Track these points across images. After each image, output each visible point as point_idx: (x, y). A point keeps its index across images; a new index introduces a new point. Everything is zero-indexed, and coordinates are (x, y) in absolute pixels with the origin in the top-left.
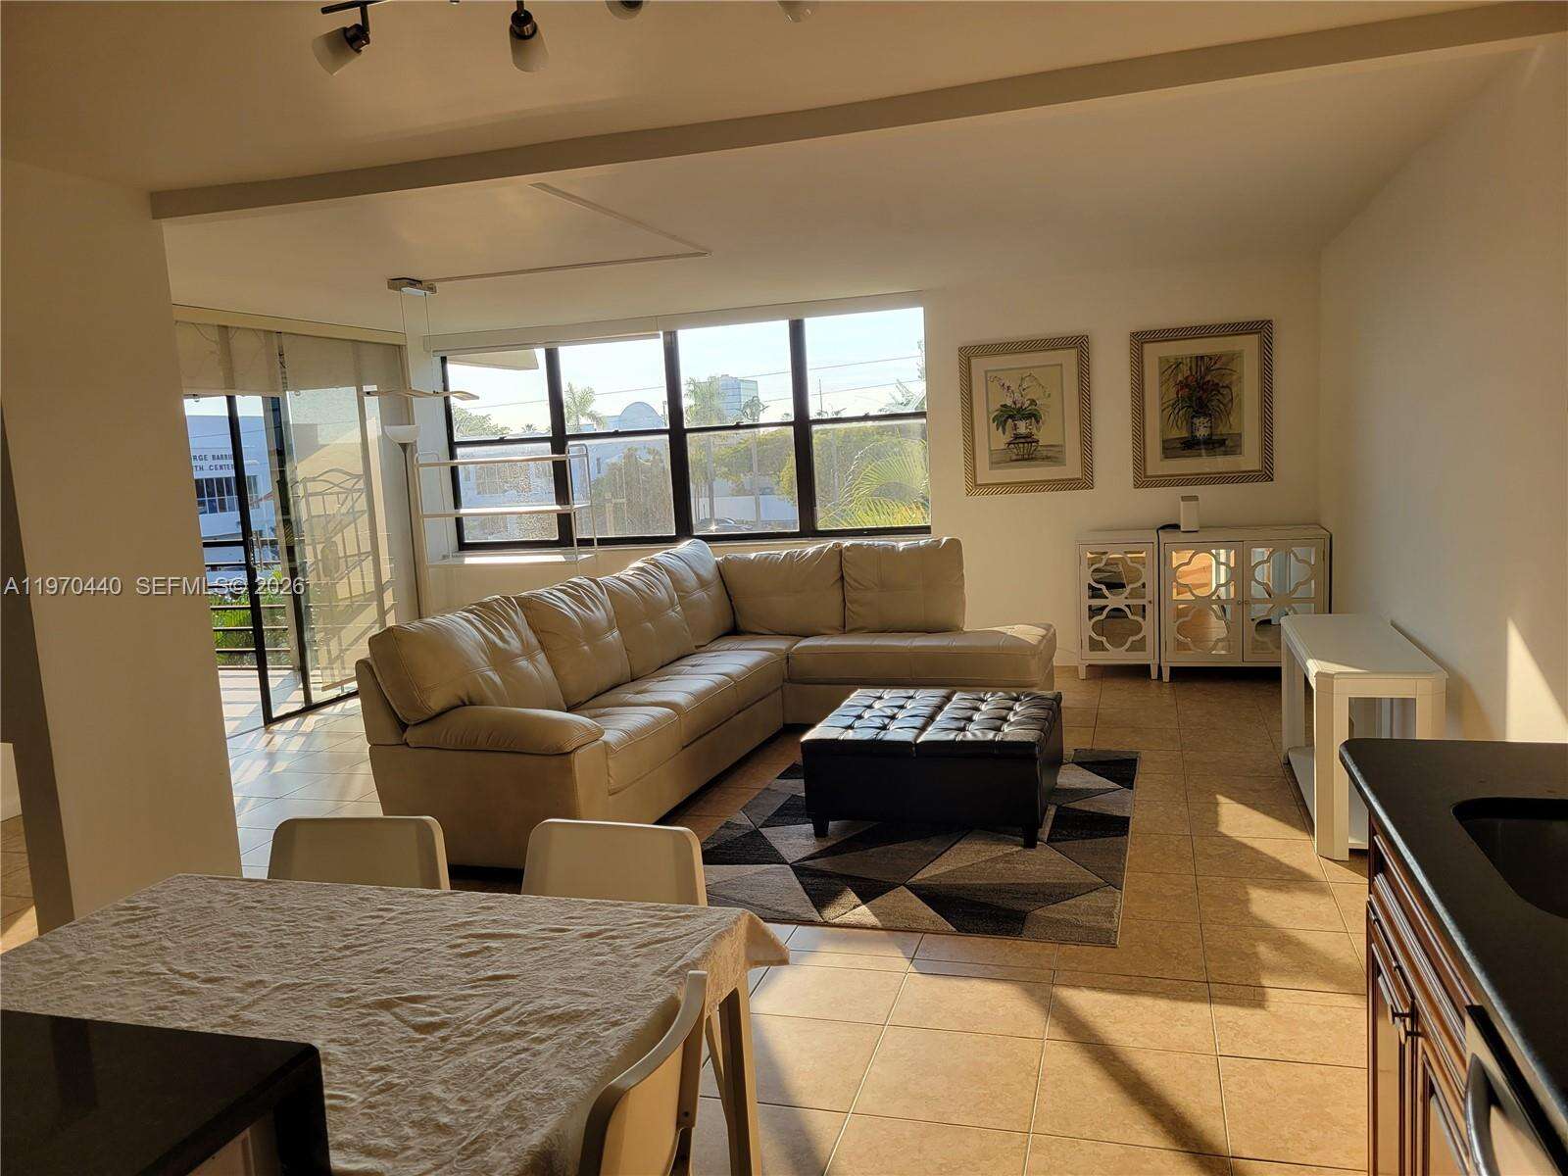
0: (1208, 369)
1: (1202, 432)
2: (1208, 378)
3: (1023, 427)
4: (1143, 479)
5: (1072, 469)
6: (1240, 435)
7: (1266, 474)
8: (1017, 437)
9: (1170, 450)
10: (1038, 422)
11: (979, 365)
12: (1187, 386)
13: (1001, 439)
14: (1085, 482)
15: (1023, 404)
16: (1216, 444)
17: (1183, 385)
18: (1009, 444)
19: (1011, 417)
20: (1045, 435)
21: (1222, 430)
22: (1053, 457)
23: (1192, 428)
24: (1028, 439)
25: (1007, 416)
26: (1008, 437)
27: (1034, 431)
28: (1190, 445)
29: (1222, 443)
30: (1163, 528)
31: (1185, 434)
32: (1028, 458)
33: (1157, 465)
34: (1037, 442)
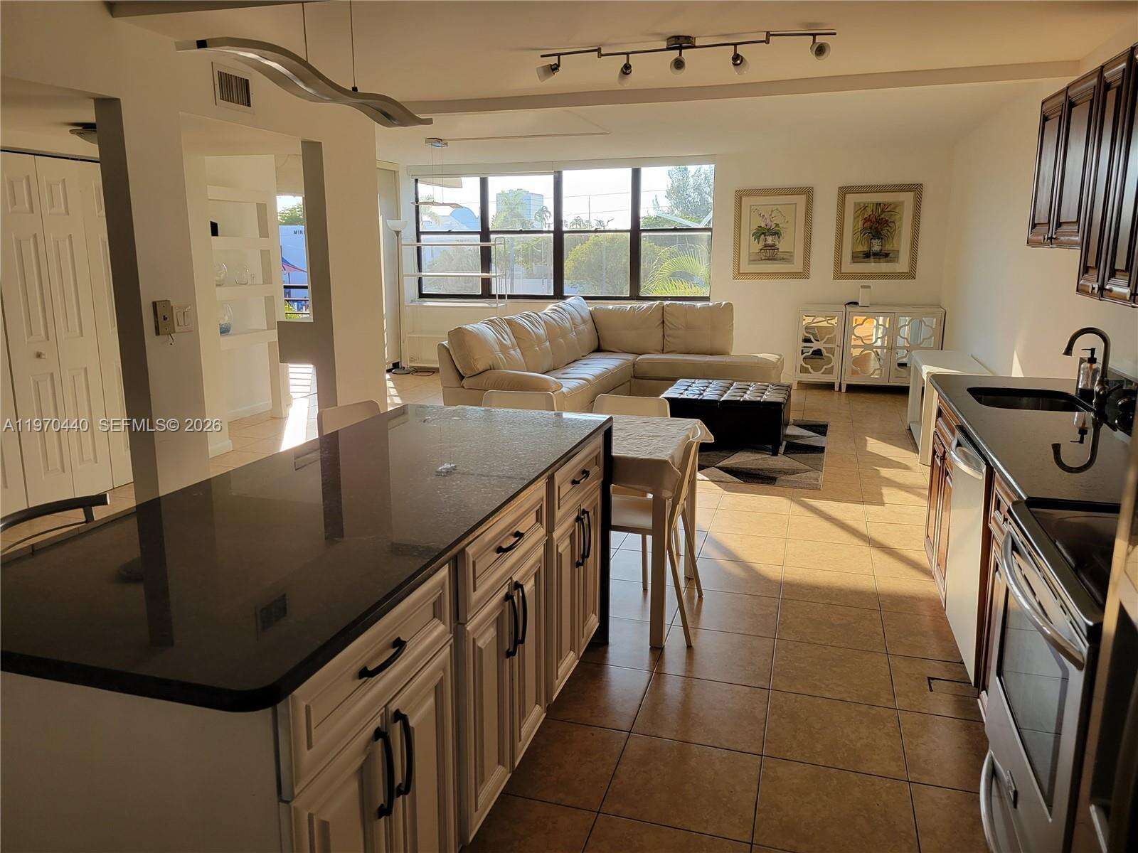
0: (883, 211)
1: (876, 248)
2: (883, 216)
3: (770, 240)
4: (839, 274)
5: (797, 266)
6: (898, 251)
7: (911, 275)
8: (766, 246)
9: (856, 258)
10: (779, 237)
11: (746, 201)
12: (869, 220)
13: (756, 246)
14: (804, 274)
15: (771, 226)
16: (883, 256)
17: (866, 220)
18: (761, 250)
19: (763, 233)
20: (783, 246)
21: (888, 247)
22: (787, 259)
23: (870, 245)
24: (773, 247)
25: (761, 233)
26: (761, 246)
27: (777, 243)
28: (869, 255)
29: (887, 255)
30: (849, 304)
31: (866, 249)
32: (771, 259)
33: (848, 266)
34: (778, 249)
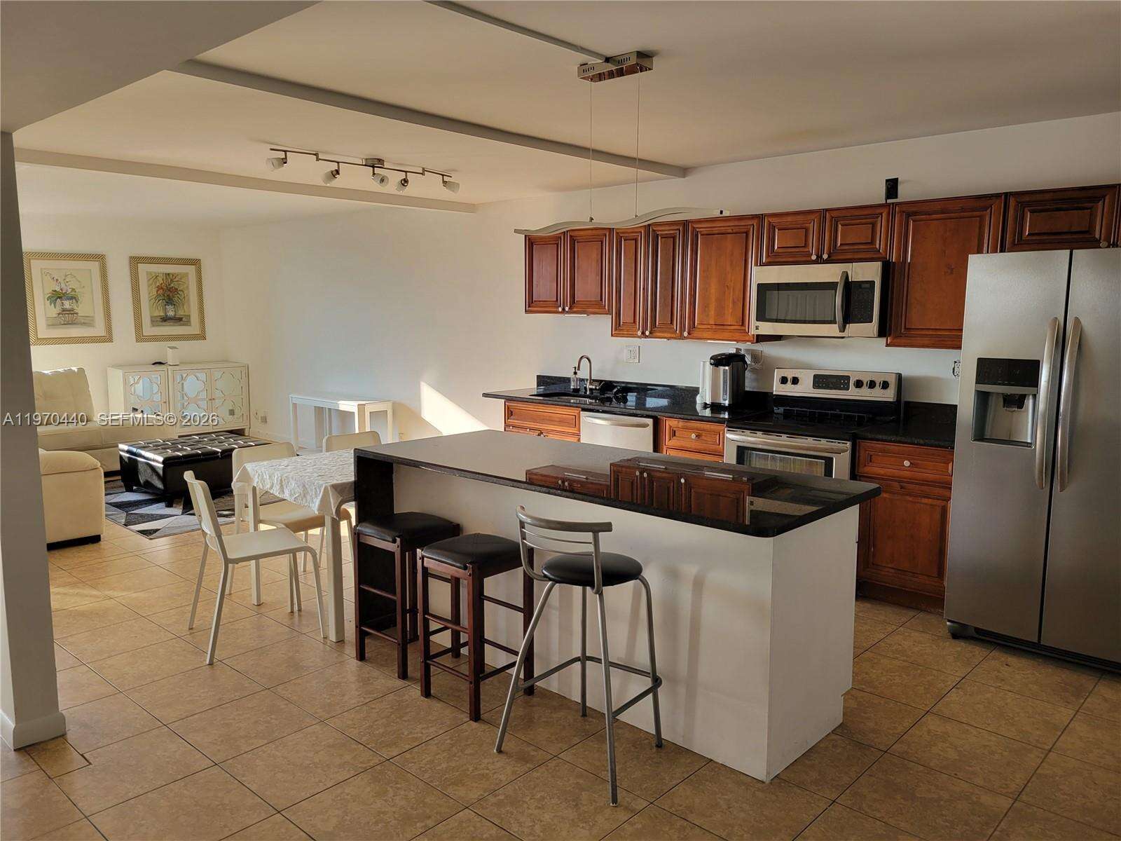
0: (172, 281)
1: (171, 313)
2: (172, 285)
3: (67, 304)
4: (140, 338)
5: (99, 330)
6: (189, 316)
7: (202, 336)
8: (64, 310)
9: (155, 321)
10: (77, 302)
12: (162, 288)
13: (53, 311)
14: (108, 338)
15: (67, 290)
16: (178, 320)
17: (159, 288)
18: (59, 314)
19: (60, 298)
20: (82, 309)
21: (181, 313)
22: (88, 322)
23: (165, 310)
24: (71, 312)
25: (57, 297)
26: (58, 309)
27: (75, 307)
28: (165, 319)
29: (180, 319)
31: (162, 314)
32: (72, 323)
33: (148, 330)
34: (77, 314)
